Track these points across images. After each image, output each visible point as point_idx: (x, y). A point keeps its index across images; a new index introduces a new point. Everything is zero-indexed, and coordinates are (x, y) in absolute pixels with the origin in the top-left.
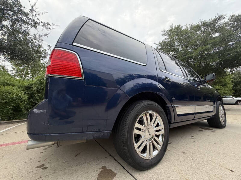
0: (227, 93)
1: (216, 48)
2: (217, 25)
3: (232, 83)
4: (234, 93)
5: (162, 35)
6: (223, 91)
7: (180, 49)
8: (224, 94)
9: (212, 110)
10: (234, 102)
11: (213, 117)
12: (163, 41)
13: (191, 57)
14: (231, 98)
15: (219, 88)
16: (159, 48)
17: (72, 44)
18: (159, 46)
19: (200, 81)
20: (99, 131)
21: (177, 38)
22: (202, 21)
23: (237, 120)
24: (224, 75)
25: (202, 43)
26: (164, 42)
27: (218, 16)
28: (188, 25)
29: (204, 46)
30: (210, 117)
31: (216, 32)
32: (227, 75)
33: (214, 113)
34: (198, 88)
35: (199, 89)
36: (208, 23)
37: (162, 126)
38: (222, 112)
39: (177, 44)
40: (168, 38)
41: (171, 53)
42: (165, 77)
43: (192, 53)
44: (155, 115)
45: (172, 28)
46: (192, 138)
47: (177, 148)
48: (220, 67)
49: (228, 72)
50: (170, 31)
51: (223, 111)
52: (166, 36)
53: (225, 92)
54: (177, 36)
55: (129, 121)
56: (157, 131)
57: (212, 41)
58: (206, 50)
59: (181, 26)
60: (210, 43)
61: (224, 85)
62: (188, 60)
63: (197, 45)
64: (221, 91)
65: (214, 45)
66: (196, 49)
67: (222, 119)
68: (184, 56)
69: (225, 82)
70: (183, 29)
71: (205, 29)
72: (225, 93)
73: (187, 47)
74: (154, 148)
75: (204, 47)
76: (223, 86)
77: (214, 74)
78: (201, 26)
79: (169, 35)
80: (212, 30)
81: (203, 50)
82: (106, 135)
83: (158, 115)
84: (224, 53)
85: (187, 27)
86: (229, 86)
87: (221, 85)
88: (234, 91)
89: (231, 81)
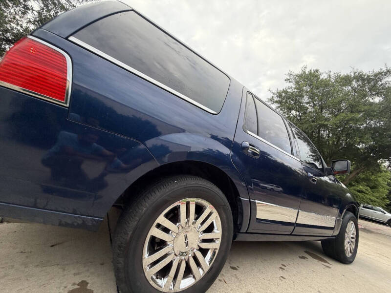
0: (375, 202)
1: (372, 122)
2: (380, 83)
3: (388, 187)
4: (388, 205)
5: (286, 80)
6: (368, 196)
7: (310, 109)
8: (370, 203)
9: (333, 226)
10: (386, 220)
11: (333, 239)
12: (285, 89)
13: (325, 127)
14: (382, 212)
15: (364, 190)
16: (276, 99)
17: (67, 38)
18: (275, 96)
19: (322, 169)
20: (75, 212)
21: (308, 90)
22: (356, 71)
23: (378, 255)
24: (375, 170)
25: (349, 108)
26: (285, 91)
27: (386, 69)
28: (332, 74)
29: (351, 112)
30: (326, 238)
31: (377, 94)
32: (380, 171)
33: (336, 233)
34: (314, 180)
35: (316, 183)
36: (366, 77)
37: (217, 233)
38: (353, 234)
39: (306, 99)
40: (294, 86)
41: (293, 112)
42: (248, 145)
43: (327, 120)
44: (209, 208)
45: (305, 73)
46: (281, 268)
47: (242, 282)
48: (372, 154)
49: (385, 166)
50: (300, 76)
51: (355, 233)
52: (292, 83)
53: (373, 198)
54: (310, 86)
55: (145, 209)
56: (204, 241)
57: (366, 108)
58: (352, 119)
59: (319, 73)
60: (363, 110)
61: (374, 187)
62: (319, 131)
63: (340, 110)
64: (366, 195)
65: (369, 115)
66: (336, 116)
67: (348, 246)
68: (313, 121)
69: (376, 182)
70: (321, 78)
71: (359, 85)
72: (372, 201)
73: (322, 108)
74: (188, 272)
75: (350, 115)
76: (371, 188)
77: (349, 161)
78: (353, 80)
79: (297, 83)
80: (370, 90)
81: (346, 119)
82: (90, 224)
83: (215, 211)
84: (384, 132)
85: (330, 76)
86: (381, 190)
87: (368, 186)
88: (388, 202)
89: (387, 183)
